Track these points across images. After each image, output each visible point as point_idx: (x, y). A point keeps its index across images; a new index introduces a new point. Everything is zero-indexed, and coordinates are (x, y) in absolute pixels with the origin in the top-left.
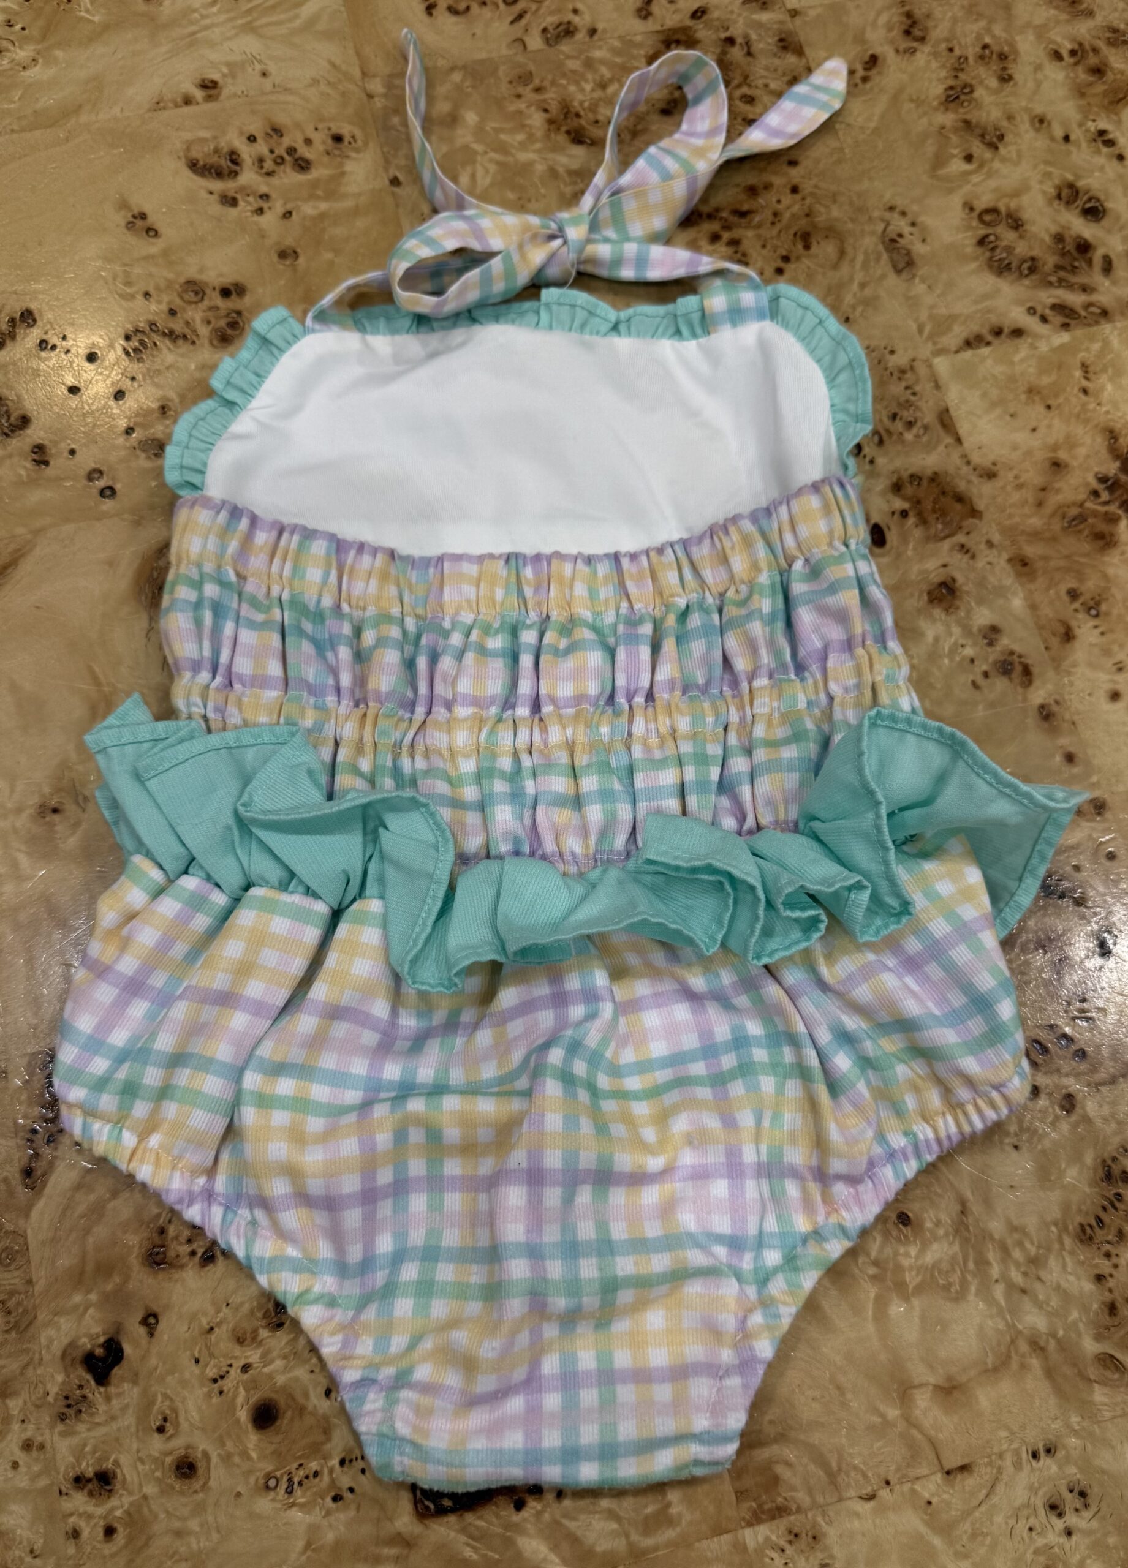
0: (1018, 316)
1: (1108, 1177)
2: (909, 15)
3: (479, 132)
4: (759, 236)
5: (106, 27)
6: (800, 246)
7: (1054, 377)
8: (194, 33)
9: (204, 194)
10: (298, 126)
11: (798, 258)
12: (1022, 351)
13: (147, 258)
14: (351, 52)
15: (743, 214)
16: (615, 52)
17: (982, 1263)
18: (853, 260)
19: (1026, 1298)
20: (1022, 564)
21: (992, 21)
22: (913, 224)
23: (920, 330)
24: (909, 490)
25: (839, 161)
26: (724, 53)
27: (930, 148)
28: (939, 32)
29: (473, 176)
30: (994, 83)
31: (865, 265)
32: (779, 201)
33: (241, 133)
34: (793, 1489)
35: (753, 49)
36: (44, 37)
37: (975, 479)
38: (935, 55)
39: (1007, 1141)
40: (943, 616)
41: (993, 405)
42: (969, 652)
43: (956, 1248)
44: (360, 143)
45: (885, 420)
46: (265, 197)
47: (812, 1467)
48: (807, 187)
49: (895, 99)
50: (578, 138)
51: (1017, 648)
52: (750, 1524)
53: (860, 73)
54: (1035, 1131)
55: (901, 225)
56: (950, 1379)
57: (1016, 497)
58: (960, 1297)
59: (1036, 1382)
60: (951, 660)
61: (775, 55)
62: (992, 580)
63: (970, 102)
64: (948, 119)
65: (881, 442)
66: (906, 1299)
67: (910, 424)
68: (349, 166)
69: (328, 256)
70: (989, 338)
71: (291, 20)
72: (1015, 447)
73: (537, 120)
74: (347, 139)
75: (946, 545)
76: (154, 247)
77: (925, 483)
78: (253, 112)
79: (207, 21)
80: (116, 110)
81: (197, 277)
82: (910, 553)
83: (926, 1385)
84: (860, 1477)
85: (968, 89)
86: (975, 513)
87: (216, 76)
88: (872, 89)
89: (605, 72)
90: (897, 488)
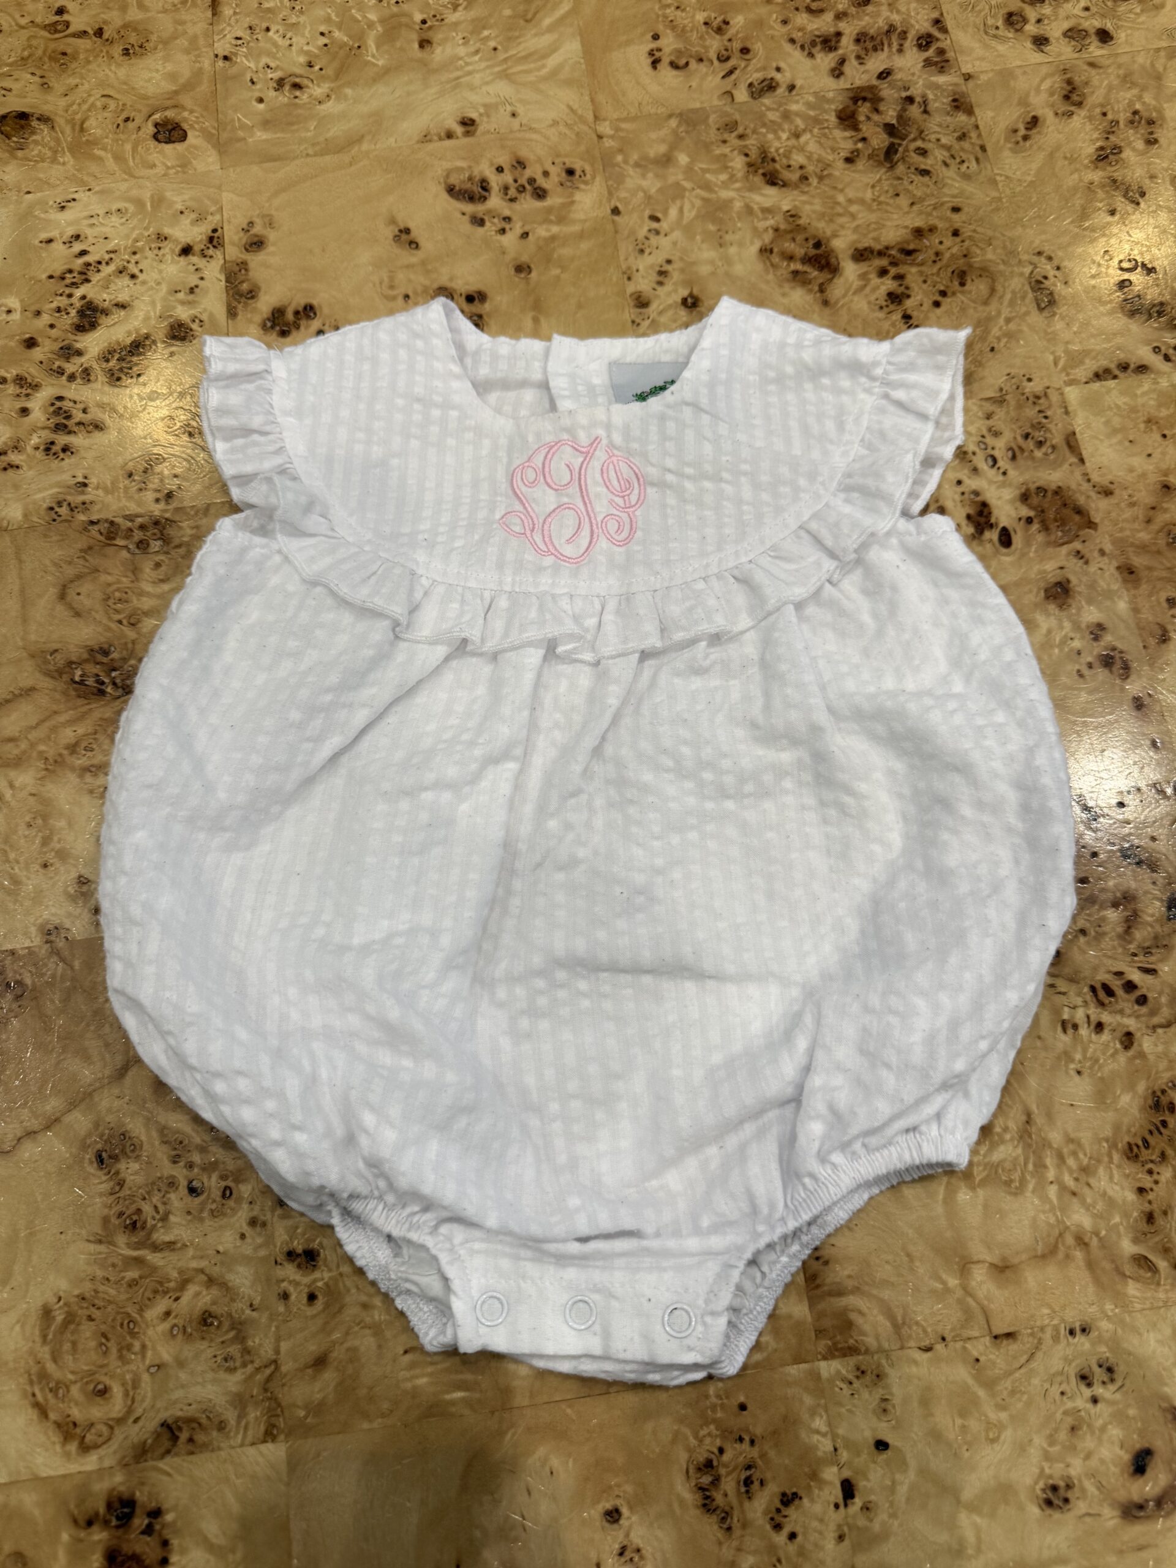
0: (1145, 354)
1: (1157, 1106)
2: (1069, 82)
3: (689, 171)
4: (921, 273)
5: (387, 71)
6: (956, 283)
7: (1172, 410)
8: (458, 78)
9: (459, 216)
10: (539, 160)
11: (954, 294)
12: (1145, 385)
13: (409, 266)
14: (587, 98)
15: (909, 253)
16: (809, 105)
17: (1040, 1166)
18: (1001, 297)
19: (1075, 1200)
20: (1129, 572)
21: (1144, 89)
22: (1058, 268)
23: (1056, 364)
24: (1035, 500)
25: (997, 209)
26: (904, 110)
27: (1078, 201)
28: (1095, 97)
29: (681, 210)
30: (1140, 145)
31: (1012, 303)
32: (941, 243)
33: (492, 164)
34: (864, 1334)
35: (929, 108)
36: (337, 76)
37: (1093, 494)
38: (1090, 118)
39: (1072, 1066)
40: (1057, 612)
41: (1115, 431)
42: (1077, 644)
43: (1019, 1151)
44: (588, 177)
45: (1020, 440)
46: (507, 219)
47: (881, 1318)
48: (966, 232)
49: (1051, 155)
50: (772, 180)
51: (1119, 645)
52: (825, 1358)
53: (1022, 132)
54: (1097, 1061)
55: (1048, 269)
56: (1004, 1259)
57: (1128, 514)
58: (1019, 1192)
59: (1078, 1271)
60: (1061, 650)
61: (948, 114)
62: (1102, 583)
63: (1117, 162)
64: (1096, 176)
65: (1014, 458)
66: (973, 1188)
67: (1040, 444)
68: (578, 196)
69: (556, 271)
70: (1117, 372)
71: (539, 69)
72: (1131, 470)
73: (738, 163)
74: (578, 173)
75: (1064, 550)
76: (415, 258)
77: (1049, 494)
78: (503, 147)
79: (470, 68)
80: (392, 140)
81: (448, 285)
82: (1031, 555)
83: (983, 1262)
84: (920, 1331)
85: (1117, 150)
86: (1091, 525)
87: (474, 115)
88: (1031, 146)
89: (799, 122)
90: (1025, 497)
